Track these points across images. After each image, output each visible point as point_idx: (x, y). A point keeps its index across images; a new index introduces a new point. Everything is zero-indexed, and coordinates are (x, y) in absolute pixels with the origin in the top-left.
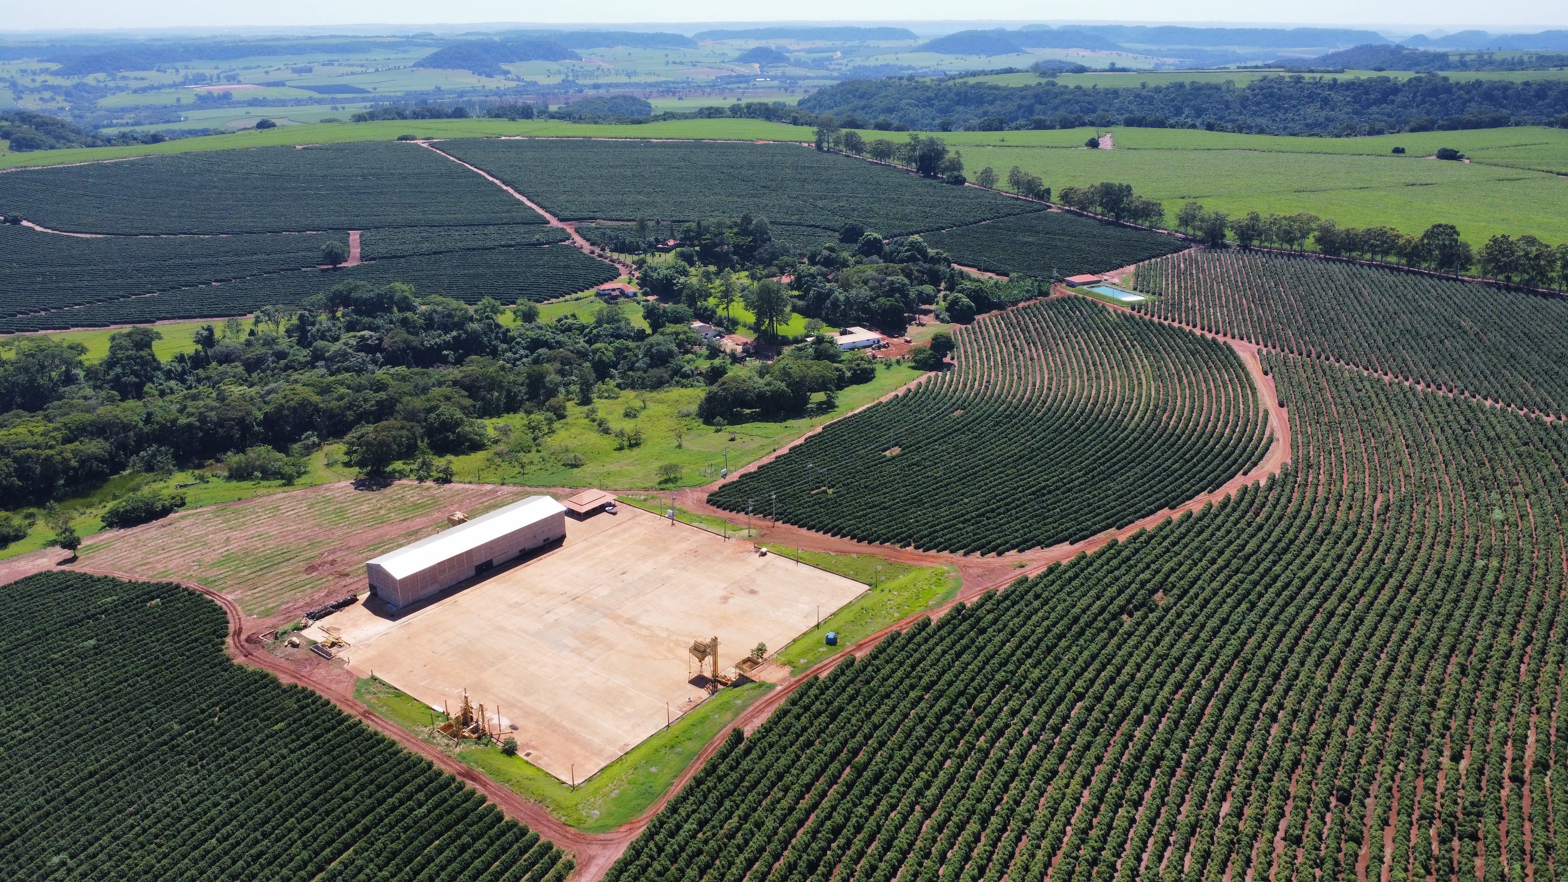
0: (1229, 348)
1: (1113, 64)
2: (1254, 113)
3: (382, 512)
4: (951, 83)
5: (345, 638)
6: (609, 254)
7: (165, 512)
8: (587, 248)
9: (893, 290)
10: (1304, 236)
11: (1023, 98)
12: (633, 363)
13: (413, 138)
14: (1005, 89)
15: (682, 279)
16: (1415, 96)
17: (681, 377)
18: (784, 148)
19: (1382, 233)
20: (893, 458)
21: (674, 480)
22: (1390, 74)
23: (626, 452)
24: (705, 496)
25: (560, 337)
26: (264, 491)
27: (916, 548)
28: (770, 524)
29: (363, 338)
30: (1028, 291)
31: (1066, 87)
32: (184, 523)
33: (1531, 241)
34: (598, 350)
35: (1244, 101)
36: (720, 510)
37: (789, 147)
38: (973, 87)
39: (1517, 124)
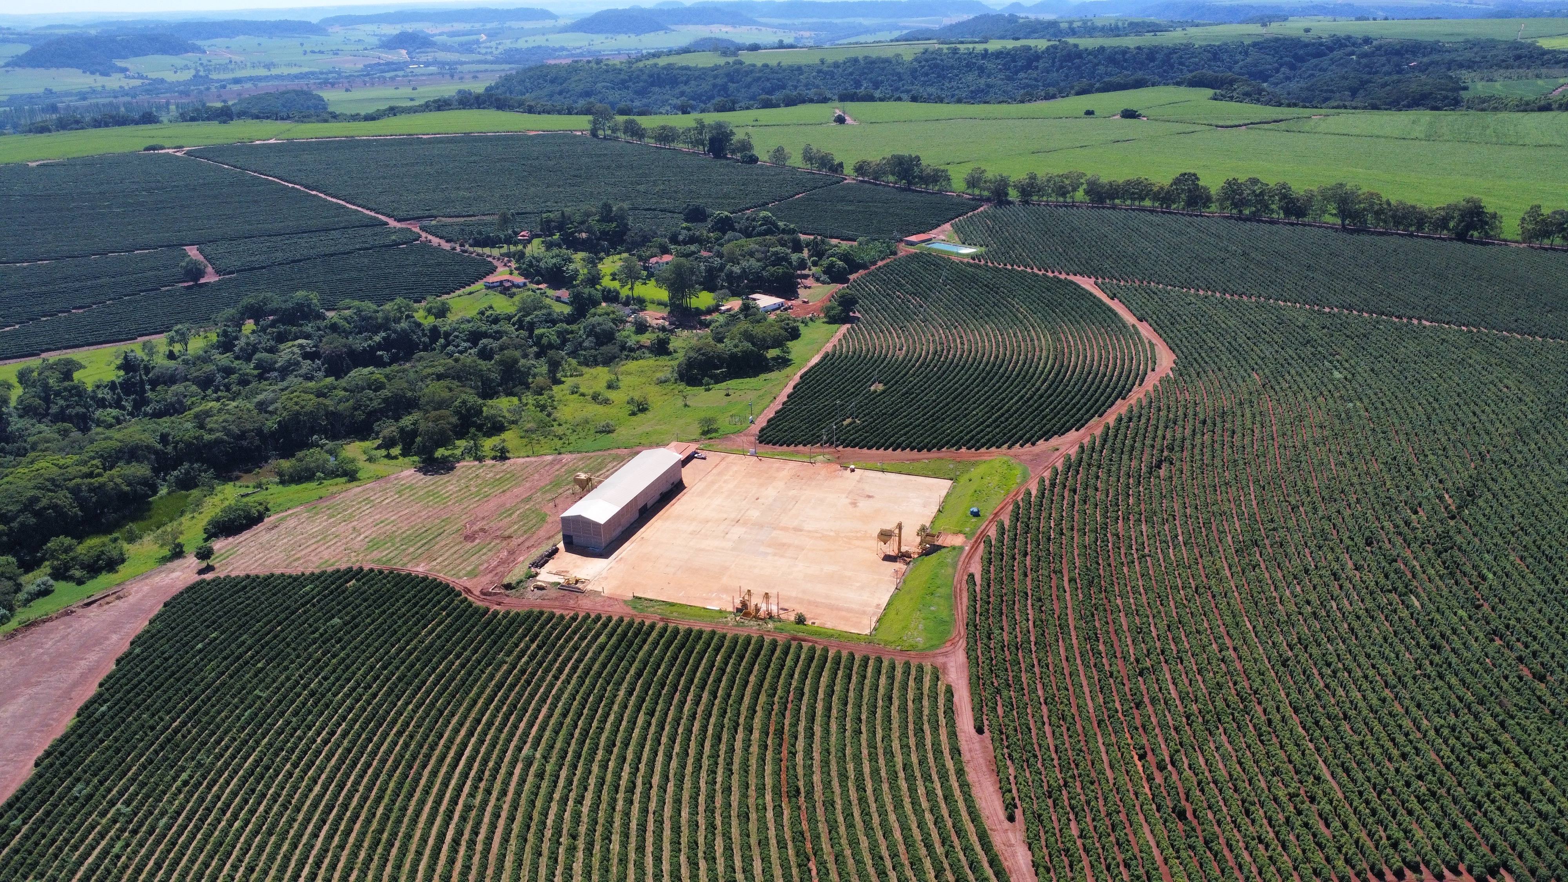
0: (1071, 282)
1: (781, 41)
2: (924, 84)
3: (474, 490)
4: (641, 65)
5: (579, 576)
6: (471, 249)
7: (260, 519)
8: (447, 246)
9: (779, 260)
10: (1075, 190)
11: (716, 77)
12: (581, 344)
13: (162, 148)
14: (696, 69)
15: (572, 267)
16: (1054, 62)
17: (630, 352)
18: (567, 138)
19: (1139, 183)
20: (884, 392)
21: (716, 431)
22: (1031, 43)
23: (640, 415)
24: (753, 439)
25: (495, 327)
26: (334, 489)
27: (969, 449)
28: (832, 450)
29: (301, 346)
30: (881, 252)
31: (754, 65)
32: (292, 523)
33: (1254, 181)
34: (542, 335)
35: (913, 72)
36: (777, 447)
37: (565, 136)
38: (664, 68)
39: (1153, 85)
